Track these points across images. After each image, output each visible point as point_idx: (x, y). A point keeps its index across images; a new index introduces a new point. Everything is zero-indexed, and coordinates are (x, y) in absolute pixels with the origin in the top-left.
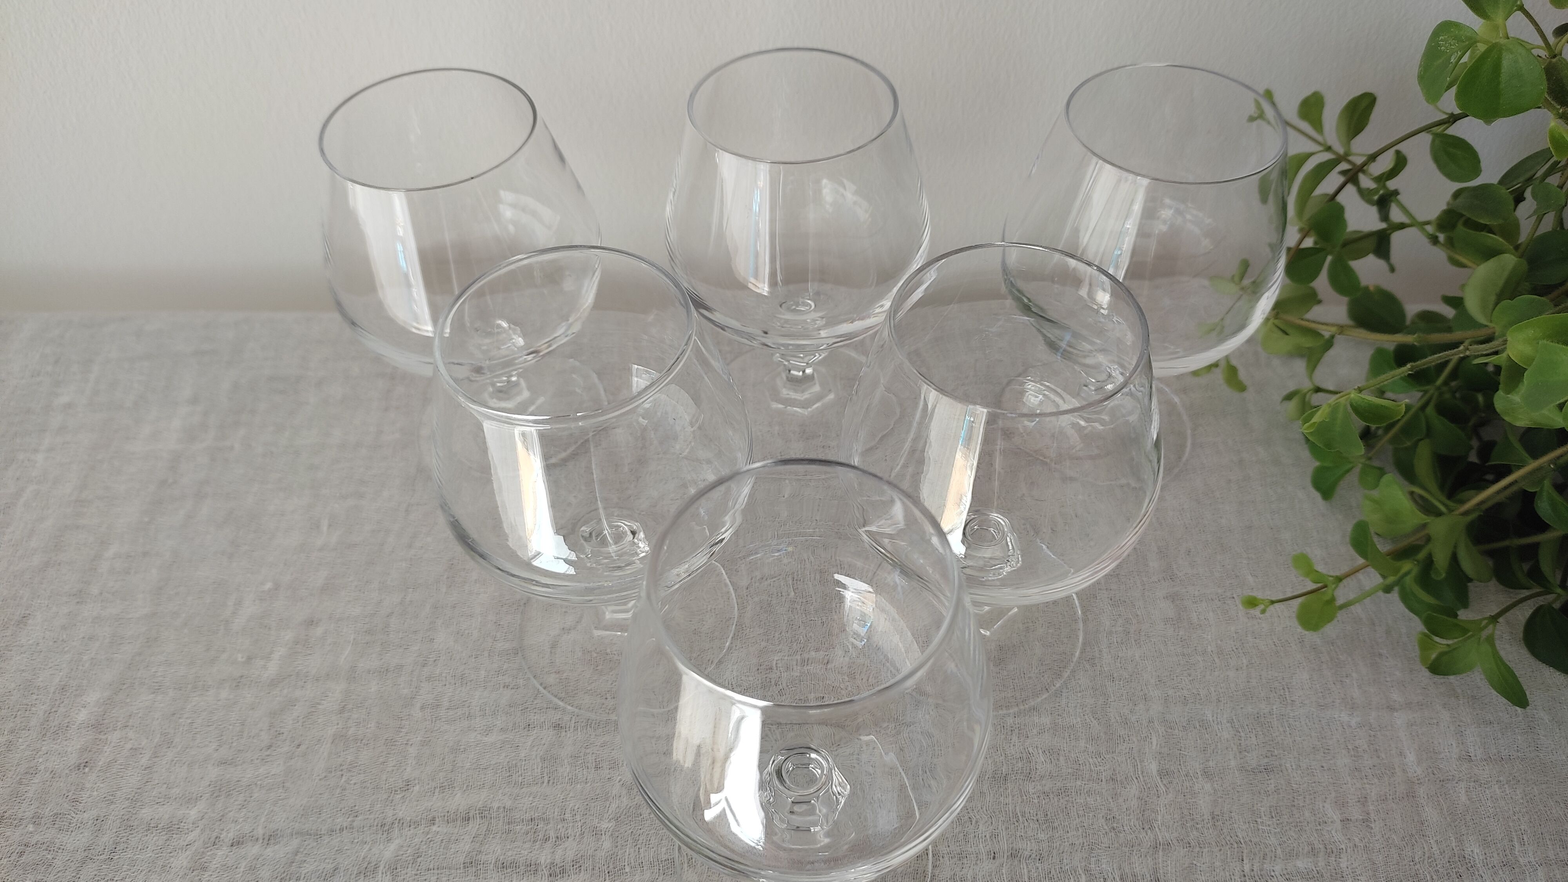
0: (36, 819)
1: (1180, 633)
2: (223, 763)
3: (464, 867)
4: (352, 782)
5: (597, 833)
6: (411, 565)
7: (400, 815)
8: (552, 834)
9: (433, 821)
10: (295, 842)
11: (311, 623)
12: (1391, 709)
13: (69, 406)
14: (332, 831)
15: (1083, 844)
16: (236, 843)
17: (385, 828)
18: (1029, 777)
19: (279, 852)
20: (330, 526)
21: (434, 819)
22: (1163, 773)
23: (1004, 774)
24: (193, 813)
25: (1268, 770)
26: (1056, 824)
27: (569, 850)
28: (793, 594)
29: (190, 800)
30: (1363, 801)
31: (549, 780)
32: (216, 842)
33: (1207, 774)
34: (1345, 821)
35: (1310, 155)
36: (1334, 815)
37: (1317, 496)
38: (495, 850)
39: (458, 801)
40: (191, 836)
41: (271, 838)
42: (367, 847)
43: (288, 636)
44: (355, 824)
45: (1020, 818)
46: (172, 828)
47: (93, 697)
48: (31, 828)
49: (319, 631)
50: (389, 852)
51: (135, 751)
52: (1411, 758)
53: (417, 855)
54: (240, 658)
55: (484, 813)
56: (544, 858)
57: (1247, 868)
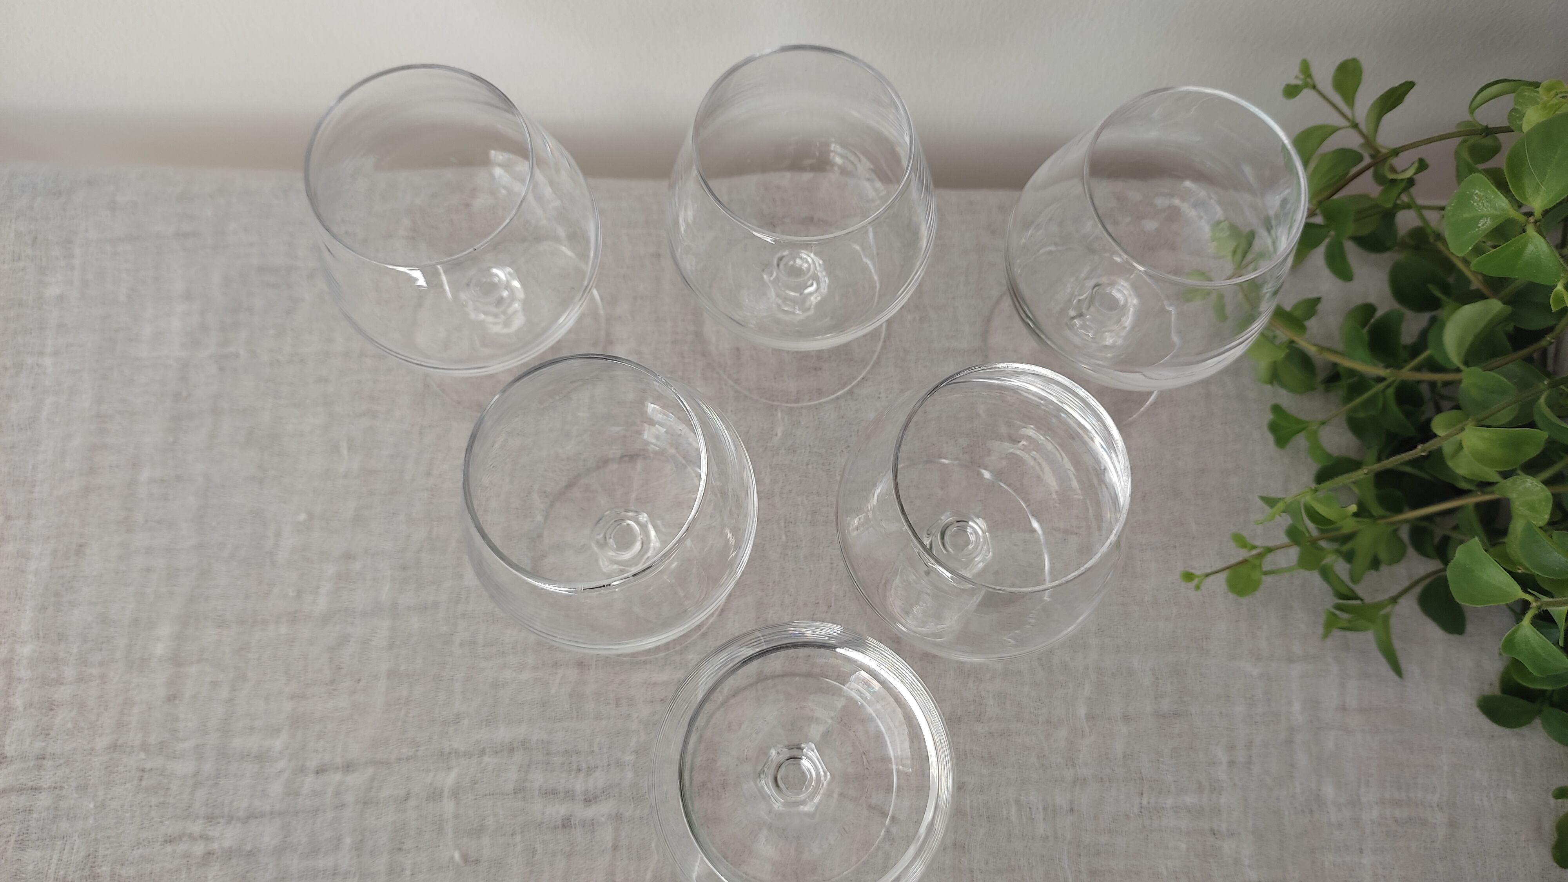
0: (145, 747)
1: (1124, 582)
2: (294, 697)
3: (515, 793)
4: (410, 715)
5: (620, 765)
6: (432, 495)
7: (456, 746)
8: (584, 765)
9: (483, 752)
10: (370, 771)
11: (349, 557)
12: (1290, 660)
13: (61, 298)
14: (399, 760)
15: (1017, 778)
16: (320, 771)
17: (445, 757)
18: (979, 719)
19: (356, 779)
20: (349, 449)
21: (484, 749)
22: (1090, 717)
23: (959, 714)
24: (278, 744)
25: (1176, 715)
26: (997, 761)
27: (599, 779)
28: (784, 537)
29: (275, 731)
30: (1250, 745)
31: (578, 715)
32: (302, 770)
33: (1126, 718)
34: (1231, 763)
35: (1336, 130)
36: (1221, 755)
37: (1270, 438)
38: (538, 779)
39: (503, 734)
40: (281, 764)
41: (348, 767)
42: (431, 774)
43: (330, 570)
44: (419, 753)
45: (968, 755)
46: (262, 758)
47: (165, 630)
48: (143, 756)
49: (357, 566)
50: (449, 779)
51: (214, 684)
52: (1297, 707)
53: (474, 782)
54: (291, 593)
55: (525, 744)
56: (579, 786)
57: (1145, 801)
